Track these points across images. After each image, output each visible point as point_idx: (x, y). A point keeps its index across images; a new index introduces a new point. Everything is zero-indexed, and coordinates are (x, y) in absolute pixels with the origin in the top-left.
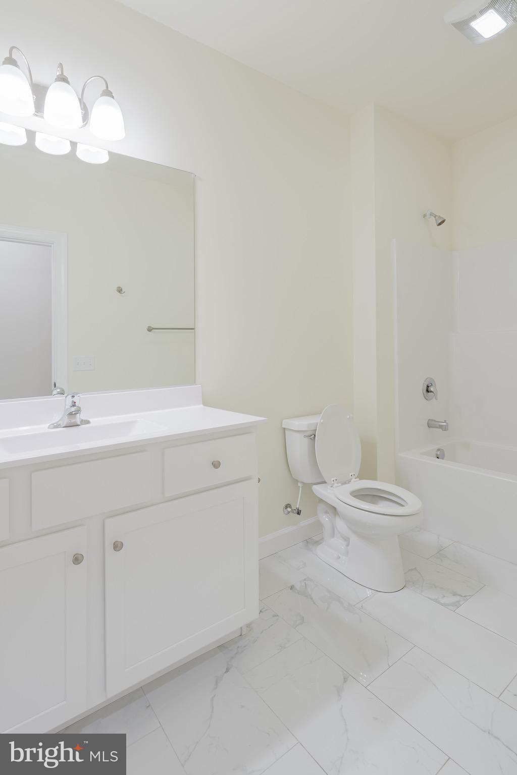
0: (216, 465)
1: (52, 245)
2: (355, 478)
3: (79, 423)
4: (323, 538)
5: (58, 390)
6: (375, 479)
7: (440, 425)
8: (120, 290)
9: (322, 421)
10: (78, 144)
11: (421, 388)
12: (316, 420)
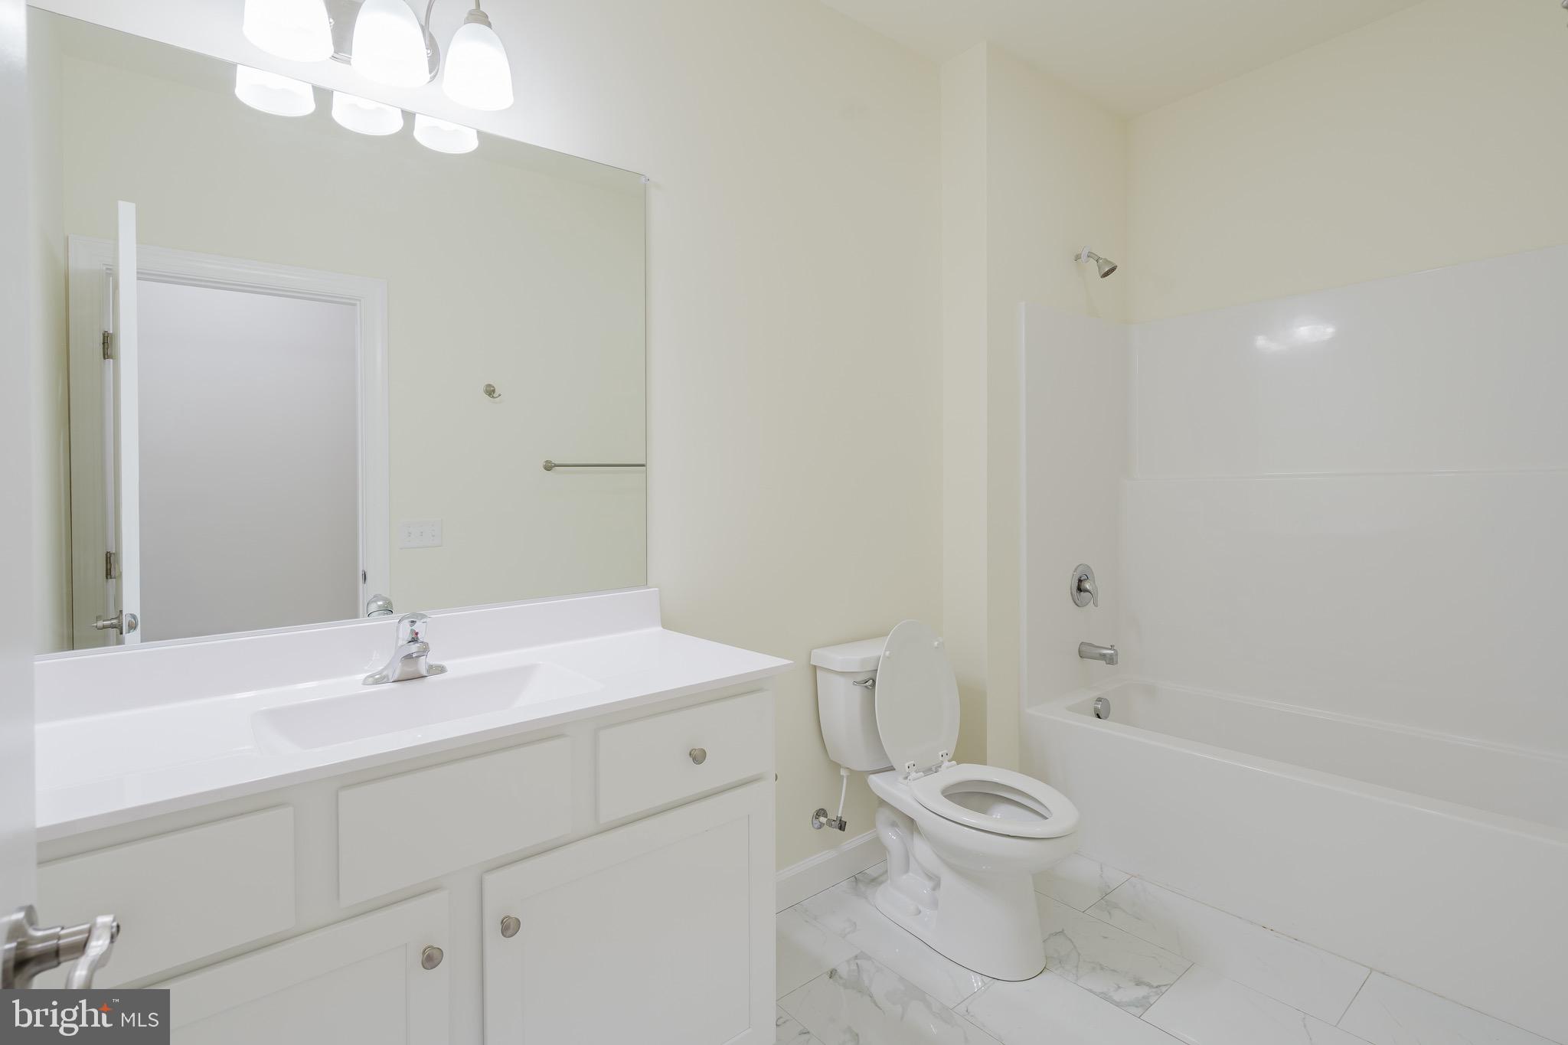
0: (698, 757)
1: (358, 302)
2: (949, 761)
3: (424, 673)
4: (887, 871)
5: (380, 603)
6: (983, 761)
7: (1104, 655)
8: (490, 391)
9: (888, 653)
10: (417, 115)
11: (1068, 583)
12: (875, 650)
